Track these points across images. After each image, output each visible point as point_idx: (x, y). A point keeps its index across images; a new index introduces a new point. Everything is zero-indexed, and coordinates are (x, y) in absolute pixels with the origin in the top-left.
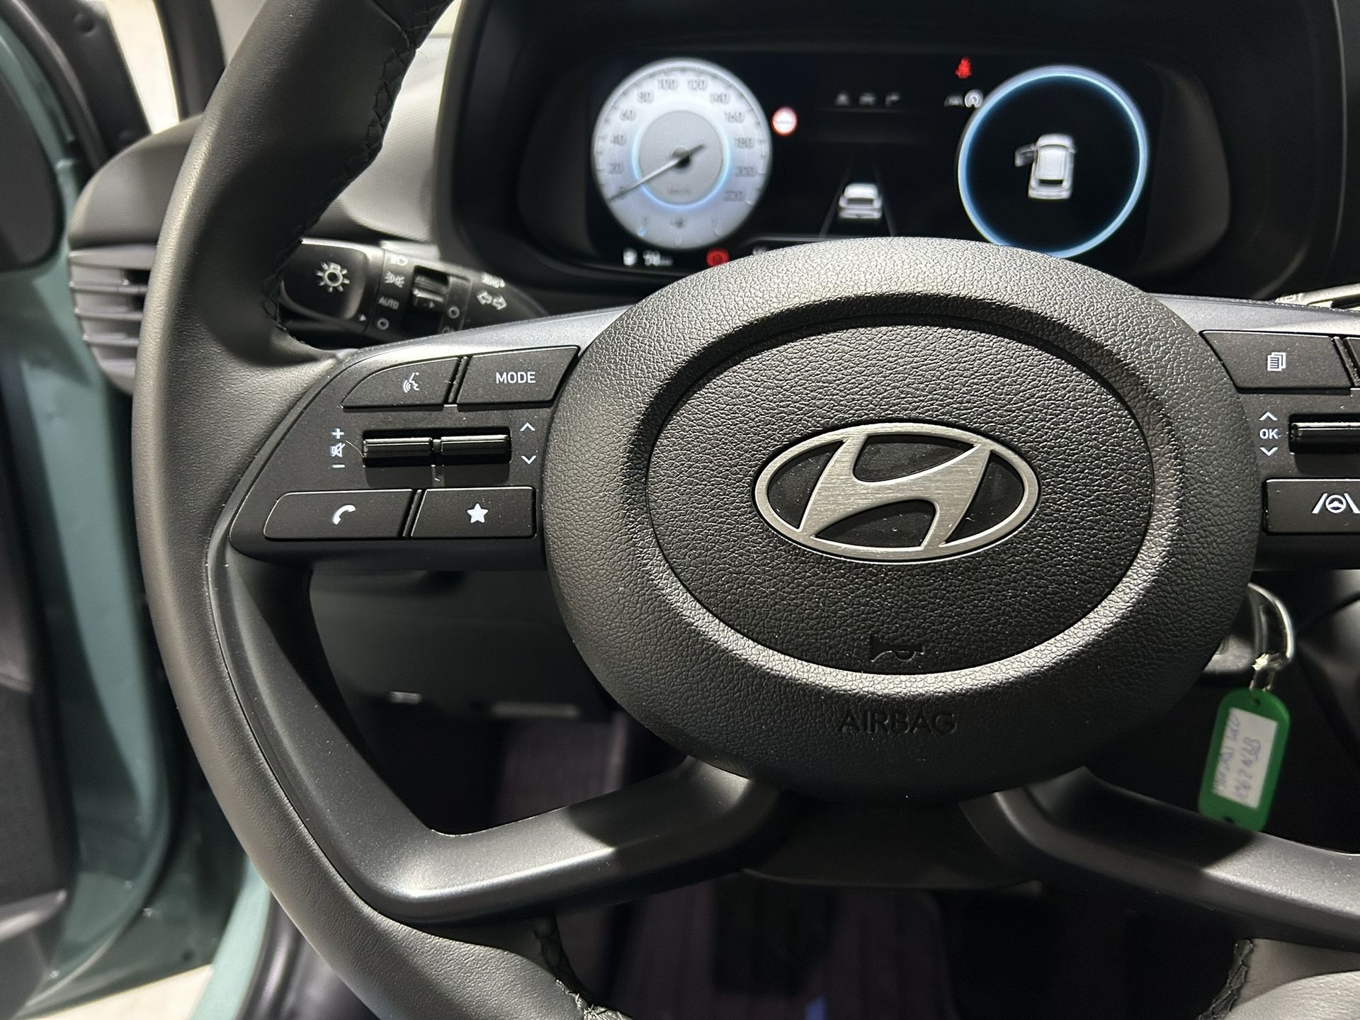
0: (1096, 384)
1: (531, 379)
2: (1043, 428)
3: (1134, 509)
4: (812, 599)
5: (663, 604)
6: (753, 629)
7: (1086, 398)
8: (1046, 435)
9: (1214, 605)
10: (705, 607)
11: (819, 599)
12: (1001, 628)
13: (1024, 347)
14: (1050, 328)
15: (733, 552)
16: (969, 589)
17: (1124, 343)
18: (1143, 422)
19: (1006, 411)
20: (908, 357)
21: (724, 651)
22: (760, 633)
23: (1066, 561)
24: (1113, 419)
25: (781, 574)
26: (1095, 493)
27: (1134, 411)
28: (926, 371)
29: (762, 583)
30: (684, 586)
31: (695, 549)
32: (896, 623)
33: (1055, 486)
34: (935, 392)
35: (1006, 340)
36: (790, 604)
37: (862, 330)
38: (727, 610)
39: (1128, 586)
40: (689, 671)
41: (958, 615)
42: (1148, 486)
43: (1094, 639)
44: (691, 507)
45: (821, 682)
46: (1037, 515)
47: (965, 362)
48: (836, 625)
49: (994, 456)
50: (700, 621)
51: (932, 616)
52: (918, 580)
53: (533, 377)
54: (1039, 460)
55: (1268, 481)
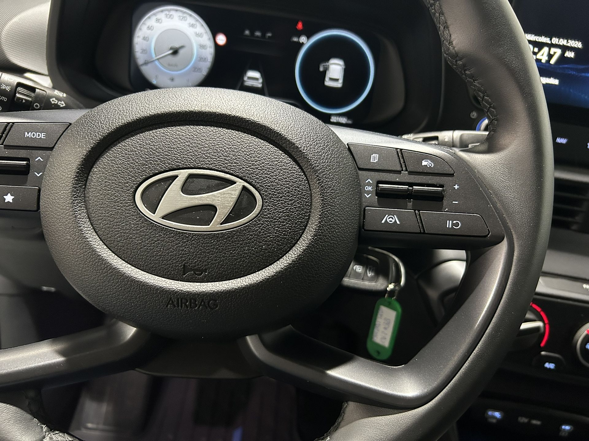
0: (291, 160)
1: (43, 137)
2: (266, 177)
3: (302, 215)
4: (158, 247)
5: (87, 246)
6: (130, 259)
7: (286, 166)
8: (267, 180)
9: (333, 258)
10: (108, 248)
11: (161, 247)
12: (242, 264)
13: (262, 141)
14: (273, 134)
15: (123, 223)
16: (229, 246)
17: (304, 143)
18: (309, 178)
19: (251, 168)
20: (211, 140)
21: (115, 269)
22: (134, 261)
23: (272, 236)
24: (296, 176)
25: (144, 235)
26: (286, 207)
27: (306, 173)
28: (218, 148)
29: (135, 238)
30: (100, 238)
31: (105, 220)
32: (195, 259)
33: (269, 203)
34: (221, 157)
35: (255, 138)
36: (148, 249)
37: (192, 127)
38: (118, 250)
39: (297, 248)
40: (98, 277)
41: (223, 257)
42: (309, 206)
43: (280, 270)
44: (105, 201)
45: (159, 284)
46: (261, 215)
47: (236, 145)
48: (168, 259)
49: (244, 188)
50: (105, 254)
51: (212, 257)
52: (206, 240)
53: (45, 136)
54: (263, 191)
55: (366, 208)
